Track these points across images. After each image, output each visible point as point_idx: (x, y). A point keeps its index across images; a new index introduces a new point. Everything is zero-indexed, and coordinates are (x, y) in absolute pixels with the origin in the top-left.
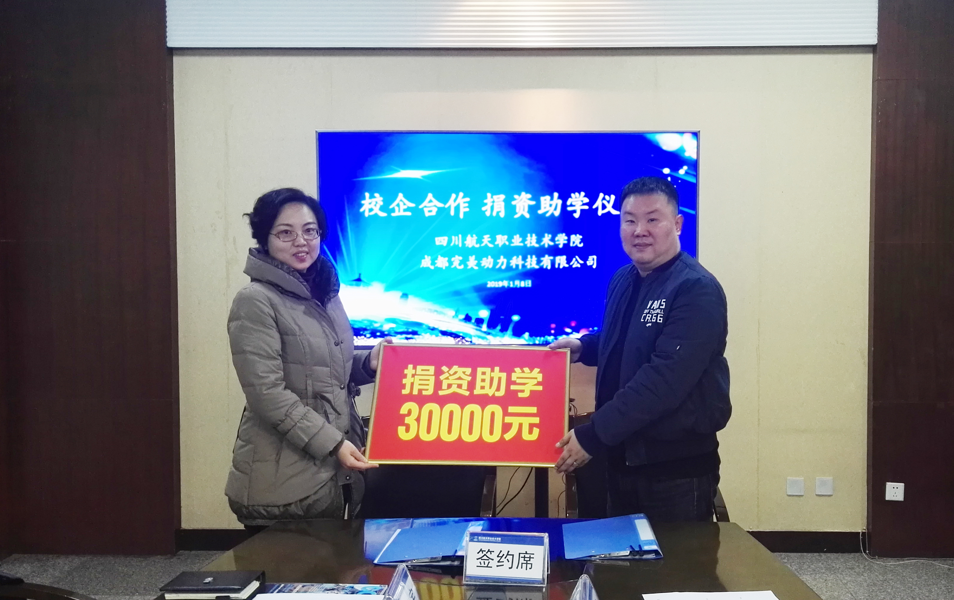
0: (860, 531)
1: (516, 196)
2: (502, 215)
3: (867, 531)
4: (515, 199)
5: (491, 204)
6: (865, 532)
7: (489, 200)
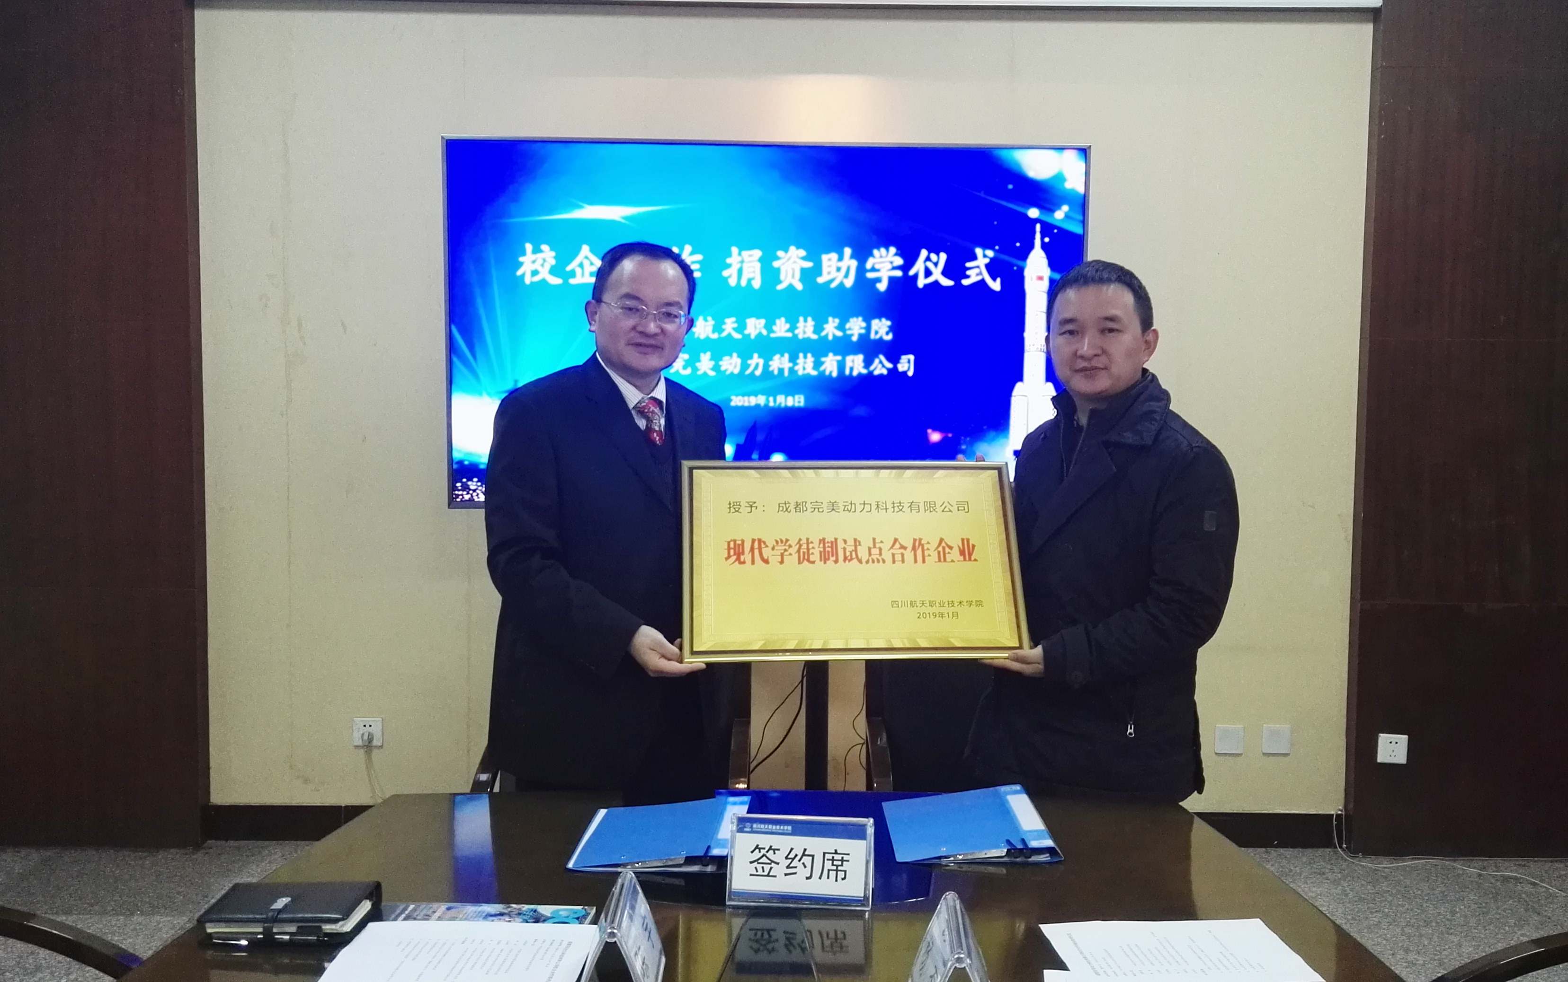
0: (1332, 812)
1: (780, 253)
2: (757, 284)
3: (1344, 813)
4: (778, 258)
5: (739, 265)
6: (1342, 815)
7: (734, 259)
